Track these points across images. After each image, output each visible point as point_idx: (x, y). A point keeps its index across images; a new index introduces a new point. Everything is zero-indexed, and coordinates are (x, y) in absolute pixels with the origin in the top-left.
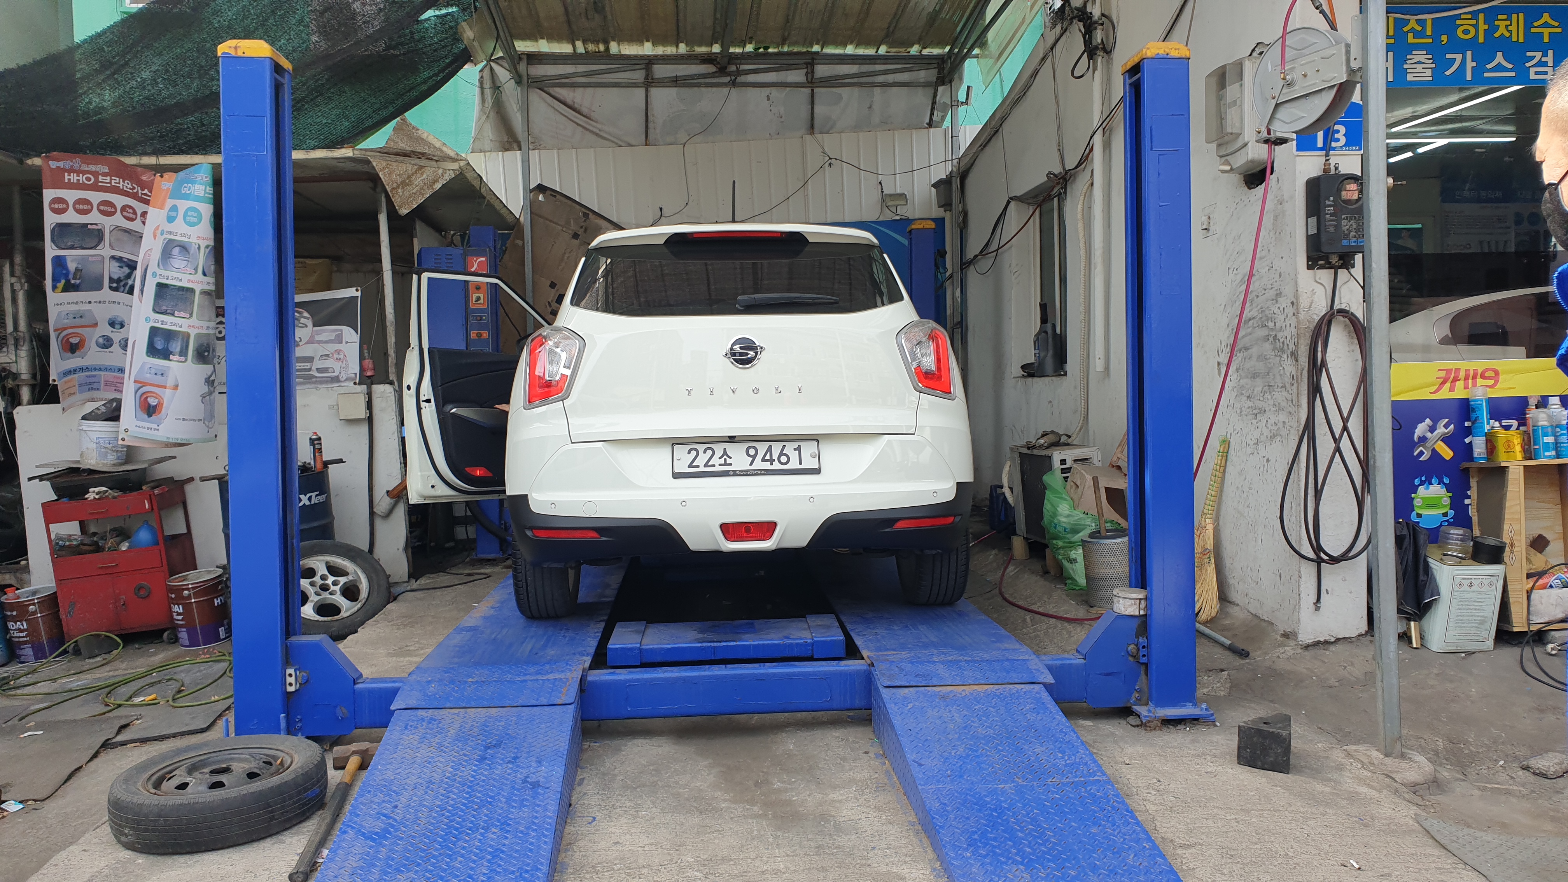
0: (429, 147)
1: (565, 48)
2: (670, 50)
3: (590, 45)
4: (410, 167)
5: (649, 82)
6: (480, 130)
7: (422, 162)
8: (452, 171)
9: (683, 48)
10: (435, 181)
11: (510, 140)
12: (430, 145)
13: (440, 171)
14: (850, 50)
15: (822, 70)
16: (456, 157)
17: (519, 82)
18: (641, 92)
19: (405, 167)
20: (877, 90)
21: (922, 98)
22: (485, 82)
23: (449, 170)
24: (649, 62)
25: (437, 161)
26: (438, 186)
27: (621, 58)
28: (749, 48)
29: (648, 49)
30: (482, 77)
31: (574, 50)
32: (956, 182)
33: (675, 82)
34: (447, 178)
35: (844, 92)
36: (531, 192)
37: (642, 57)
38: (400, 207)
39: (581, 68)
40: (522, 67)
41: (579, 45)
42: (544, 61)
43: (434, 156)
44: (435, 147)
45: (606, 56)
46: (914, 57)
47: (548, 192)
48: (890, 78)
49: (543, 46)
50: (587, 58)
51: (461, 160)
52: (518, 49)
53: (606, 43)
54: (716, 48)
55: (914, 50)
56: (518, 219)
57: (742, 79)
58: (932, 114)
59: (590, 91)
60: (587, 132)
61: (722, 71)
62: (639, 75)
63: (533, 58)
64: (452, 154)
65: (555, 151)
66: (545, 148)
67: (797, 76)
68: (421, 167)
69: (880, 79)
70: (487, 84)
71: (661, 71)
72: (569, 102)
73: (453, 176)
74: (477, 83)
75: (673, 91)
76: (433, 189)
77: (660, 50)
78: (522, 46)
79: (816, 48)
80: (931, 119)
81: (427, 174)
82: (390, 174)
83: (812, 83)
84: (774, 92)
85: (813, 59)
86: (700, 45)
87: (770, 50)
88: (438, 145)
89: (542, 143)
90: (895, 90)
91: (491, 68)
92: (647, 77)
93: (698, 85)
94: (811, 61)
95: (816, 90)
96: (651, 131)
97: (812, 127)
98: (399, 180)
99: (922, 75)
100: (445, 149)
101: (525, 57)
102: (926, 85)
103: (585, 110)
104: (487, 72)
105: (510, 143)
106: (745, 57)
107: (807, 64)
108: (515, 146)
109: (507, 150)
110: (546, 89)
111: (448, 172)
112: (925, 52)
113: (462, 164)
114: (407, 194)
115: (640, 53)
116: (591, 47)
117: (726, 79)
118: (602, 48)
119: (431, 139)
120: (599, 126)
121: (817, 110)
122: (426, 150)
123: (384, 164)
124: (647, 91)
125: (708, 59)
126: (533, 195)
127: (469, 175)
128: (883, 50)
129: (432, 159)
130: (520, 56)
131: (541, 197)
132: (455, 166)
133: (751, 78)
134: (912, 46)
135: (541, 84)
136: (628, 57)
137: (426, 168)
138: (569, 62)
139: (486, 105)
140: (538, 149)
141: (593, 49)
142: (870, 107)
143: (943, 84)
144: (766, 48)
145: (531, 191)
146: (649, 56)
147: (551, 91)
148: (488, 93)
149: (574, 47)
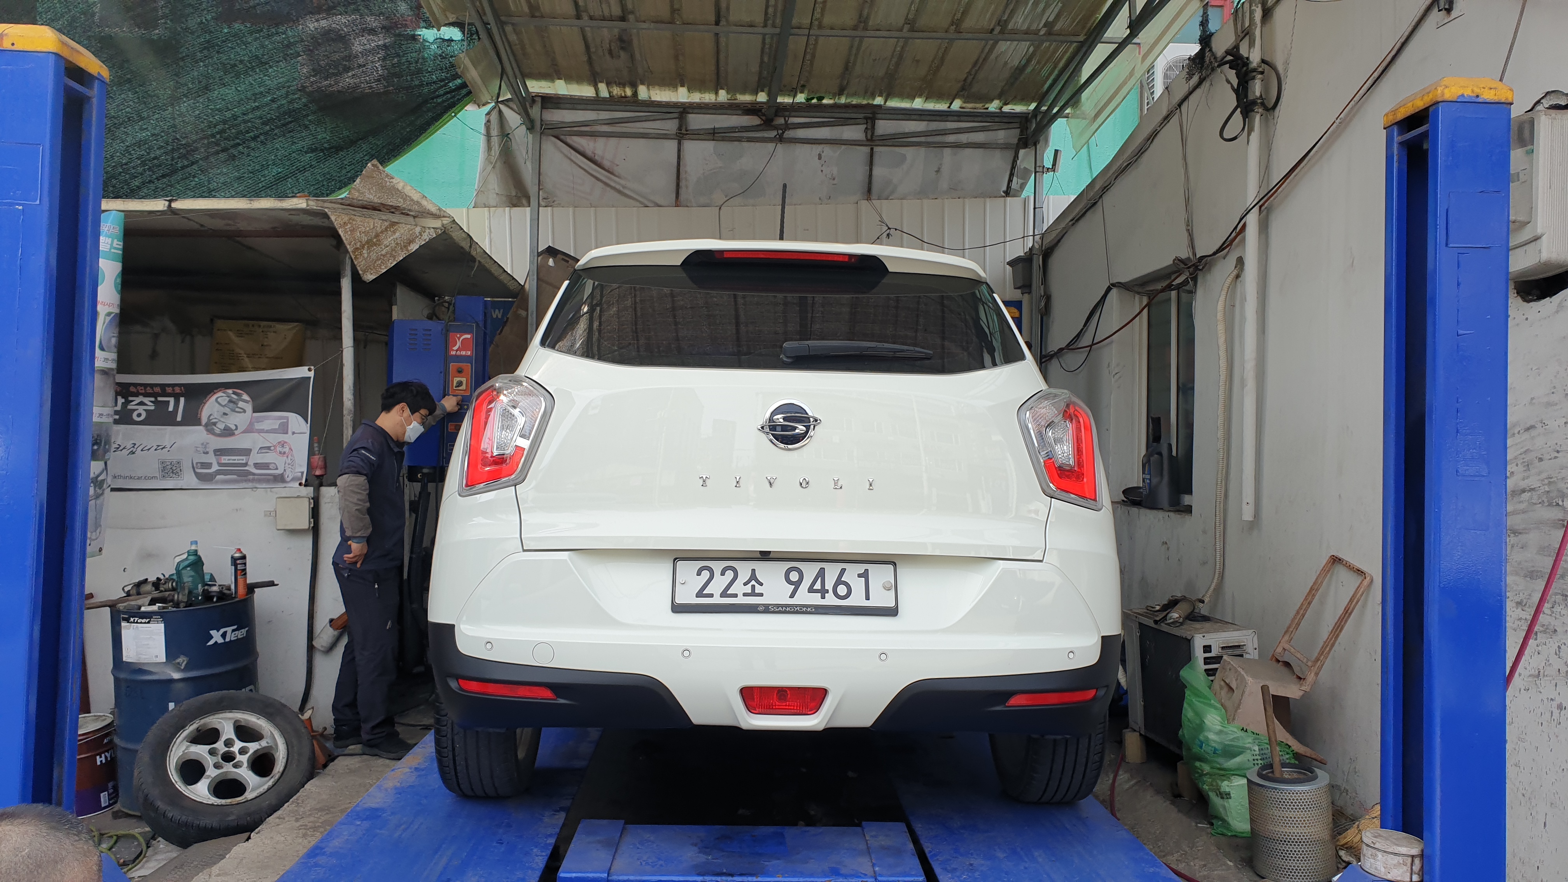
0: (405, 200)
1: (586, 91)
2: (708, 98)
3: (615, 88)
4: (378, 223)
5: (683, 134)
6: (484, 182)
7: (395, 218)
8: (432, 230)
9: (723, 96)
10: (411, 242)
11: (519, 195)
12: (405, 197)
13: (418, 229)
14: (918, 103)
15: (884, 127)
16: (438, 213)
17: (531, 128)
18: (672, 145)
19: (374, 223)
20: (947, 151)
21: (999, 162)
22: (492, 127)
23: (429, 228)
24: (683, 110)
25: (414, 217)
26: (414, 247)
27: (651, 105)
28: (801, 98)
29: (682, 95)
30: (489, 121)
31: (597, 93)
32: (1038, 261)
33: (713, 134)
34: (426, 237)
35: (909, 152)
36: (538, 256)
37: (675, 105)
38: (365, 271)
39: (605, 115)
40: (535, 111)
41: (602, 87)
42: (562, 106)
43: (409, 210)
44: (413, 200)
45: (634, 102)
46: (992, 115)
47: (560, 256)
48: (964, 138)
49: (560, 88)
50: (612, 103)
51: (444, 217)
52: (531, 90)
53: (634, 86)
54: (762, 97)
55: (993, 106)
56: (523, 287)
57: (790, 134)
58: (1010, 181)
59: (613, 141)
60: (608, 189)
61: (768, 123)
62: (671, 126)
63: (549, 101)
64: (433, 209)
65: (571, 209)
66: (559, 205)
67: (854, 132)
68: (393, 224)
69: (951, 138)
70: (495, 132)
71: (696, 121)
72: (589, 153)
73: (435, 235)
74: (483, 130)
75: (709, 146)
76: (407, 250)
77: (696, 97)
78: (536, 87)
79: (879, 101)
80: (1009, 187)
81: (403, 231)
82: (353, 231)
83: (872, 140)
84: (827, 150)
85: (874, 113)
86: (743, 92)
87: (825, 101)
88: (416, 197)
89: (555, 199)
90: (968, 151)
91: (500, 112)
92: (680, 128)
93: (739, 140)
94: (871, 115)
95: (876, 149)
96: (682, 191)
97: (869, 190)
98: (365, 239)
99: (1001, 136)
100: (424, 203)
101: (539, 100)
102: (1005, 147)
103: (606, 164)
104: (494, 116)
105: (519, 198)
106: (795, 109)
107: (866, 118)
108: (524, 202)
109: (515, 206)
110: (562, 137)
111: (427, 231)
112: (1006, 109)
113: (446, 221)
114: (374, 256)
115: (674, 100)
116: (617, 91)
117: (773, 134)
118: (629, 92)
119: (408, 190)
120: (622, 182)
121: (877, 171)
122: (400, 203)
123: (346, 219)
124: (679, 144)
125: (752, 110)
126: (542, 259)
127: (456, 235)
128: (957, 105)
129: (408, 215)
130: (533, 99)
131: (551, 262)
132: (437, 224)
133: (801, 133)
134: (992, 101)
135: (557, 132)
136: (659, 104)
137: (400, 225)
138: (589, 107)
139: (493, 153)
140: (551, 206)
141: (619, 93)
142: (938, 171)
143: (1025, 146)
144: (820, 99)
145: (539, 254)
146: (683, 104)
147: (569, 139)
148: (495, 141)
149: (597, 90)
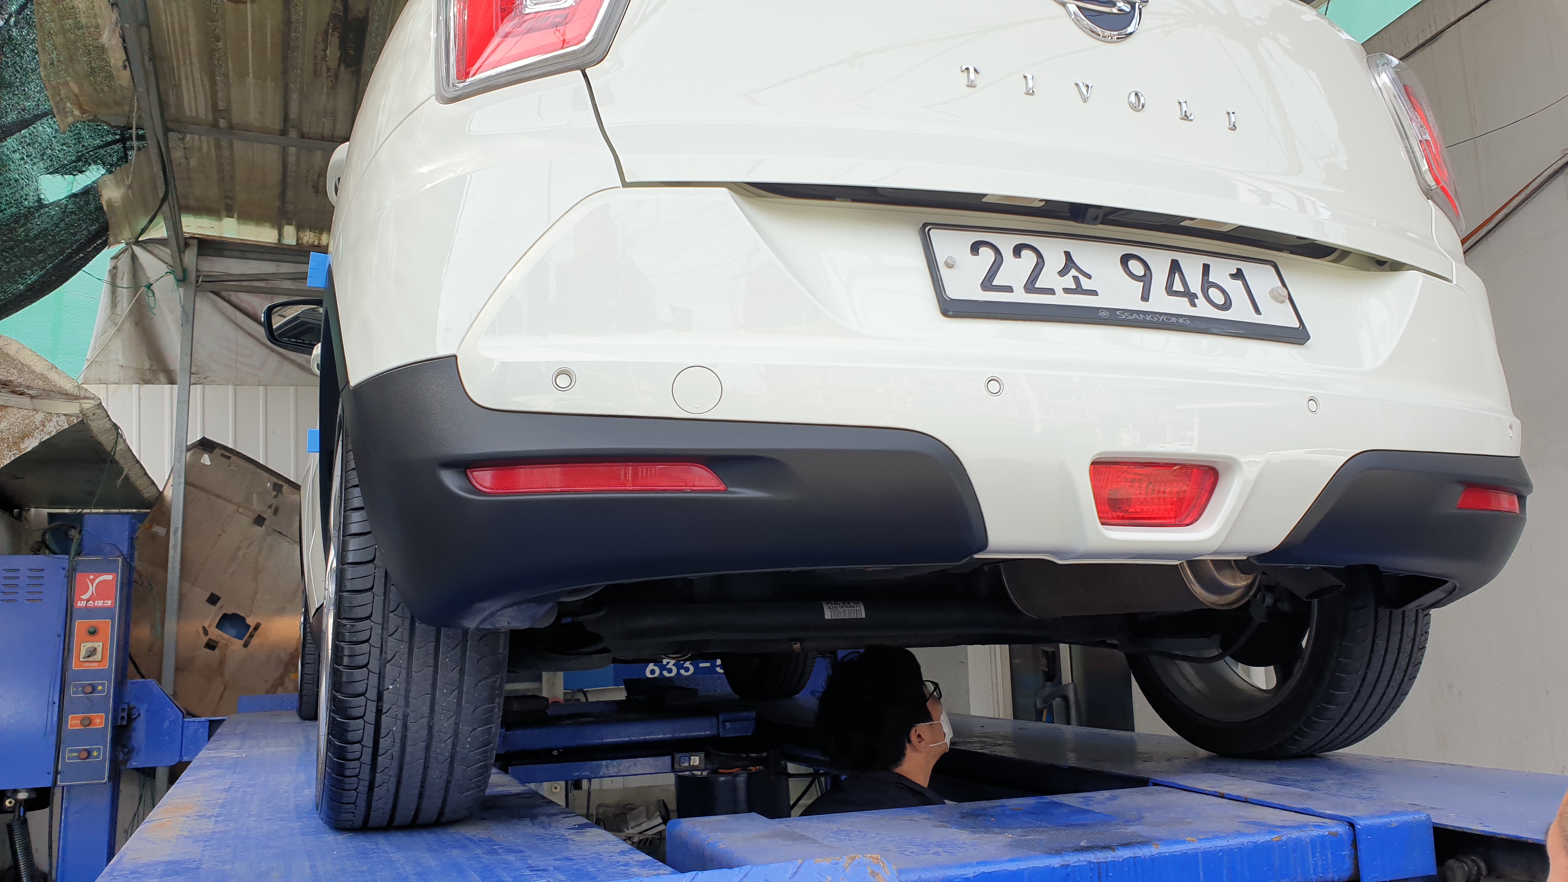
0: (20, 371)
1: (266, 235)
3: (307, 233)
6: (104, 349)
7: (1, 399)
8: (63, 418)
10: (24, 436)
11: (155, 368)
12: (22, 367)
13: (39, 417)
16: (76, 392)
17: (182, 279)
22: (119, 276)
23: (58, 415)
25: (32, 397)
26: (30, 445)
30: (115, 268)
31: (279, 240)
34: (51, 429)
36: (188, 450)
40: (190, 257)
41: (290, 231)
42: (227, 253)
43: (28, 387)
44: (33, 372)
47: (217, 451)
49: (229, 228)
50: (300, 252)
51: (87, 398)
52: (185, 230)
56: (161, 493)
60: (287, 363)
63: (209, 246)
64: (68, 387)
65: (231, 388)
66: (213, 382)
70: (124, 281)
73: (66, 426)
74: (106, 277)
76: (19, 450)
78: (193, 225)
81: (13, 419)
88: (39, 368)
89: (208, 374)
91: (134, 257)
100: (53, 376)
101: (195, 242)
104: (125, 259)
105: (154, 373)
108: (162, 377)
109: (147, 382)
110: (224, 294)
111: (55, 419)
113: (87, 405)
116: (309, 237)
119: (27, 358)
122: (13, 376)
126: (192, 454)
127: (96, 426)
129: (22, 394)
130: (190, 241)
131: (206, 459)
132: (73, 408)
135: (217, 286)
137: (9, 410)
138: (266, 256)
139: (119, 312)
140: (201, 384)
141: (310, 242)
145: (189, 449)
147: (234, 297)
148: (124, 295)
149: (280, 235)
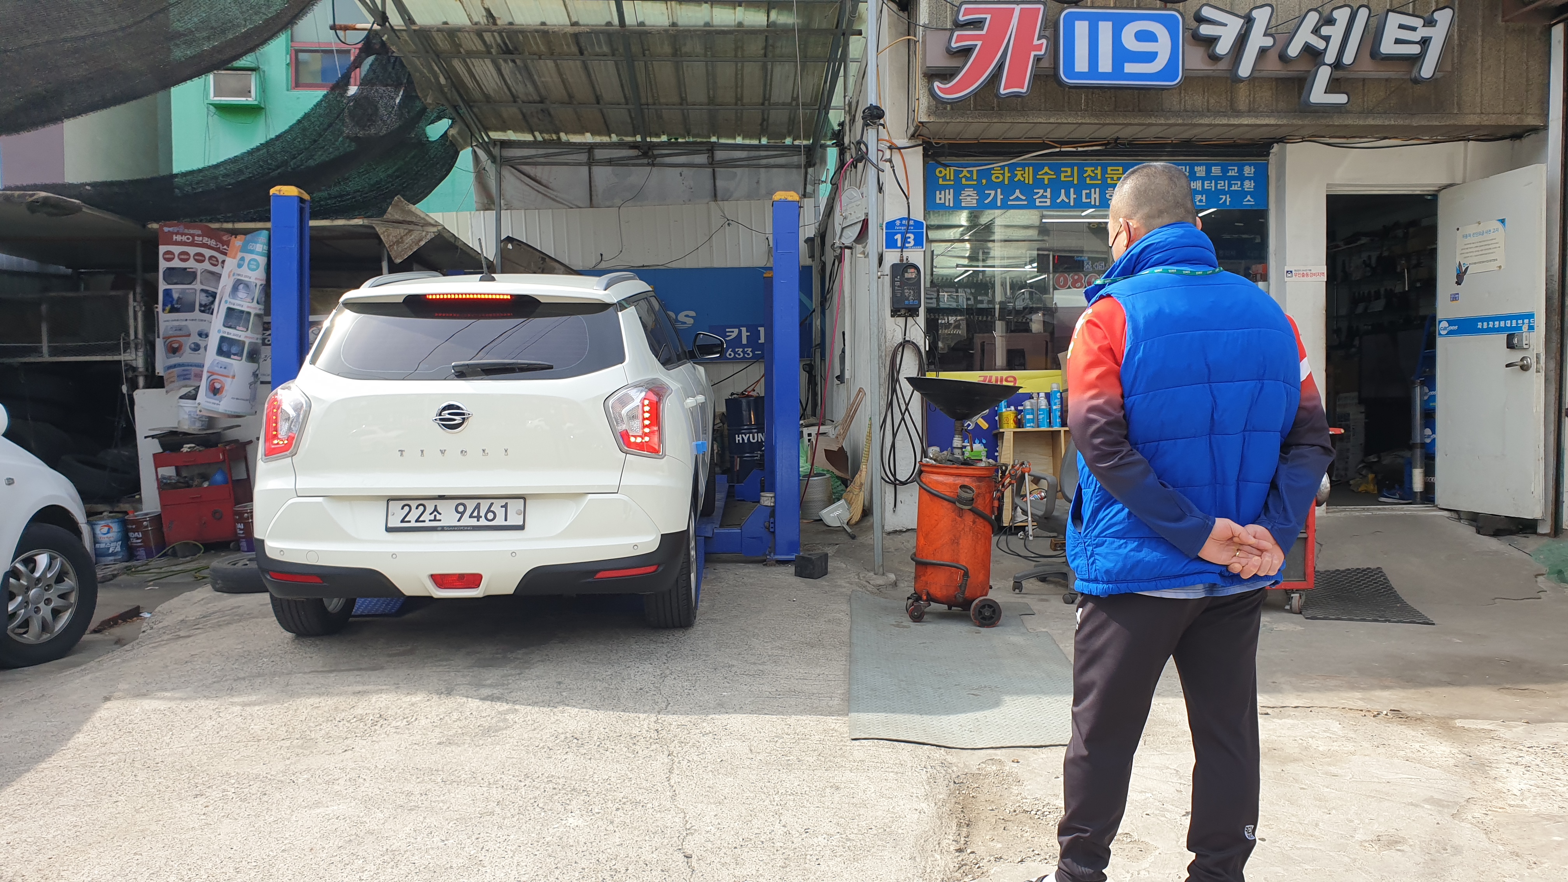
0: (418, 218)
1: (528, 137)
2: (605, 139)
3: (545, 135)
4: (402, 231)
5: (591, 162)
7: (411, 227)
8: (432, 233)
9: (614, 138)
10: (421, 240)
11: (488, 203)
12: (417, 216)
13: (424, 233)
14: (739, 140)
15: (720, 155)
16: (437, 224)
17: (494, 160)
18: (585, 169)
19: (400, 231)
20: (763, 170)
21: (796, 176)
22: (473, 163)
23: (430, 232)
24: (590, 148)
25: (422, 226)
26: (422, 243)
27: (569, 144)
28: (664, 138)
29: (588, 138)
30: (470, 160)
31: (534, 138)
32: (818, 241)
33: (610, 162)
34: (429, 237)
35: (739, 171)
37: (585, 144)
38: (396, 258)
39: (541, 151)
40: (496, 151)
41: (537, 134)
42: (513, 146)
43: (420, 223)
45: (559, 143)
46: (788, 146)
47: (515, 242)
48: (772, 161)
49: (511, 135)
50: (545, 144)
51: (439, 226)
52: (492, 138)
53: (557, 133)
54: (639, 138)
55: (788, 141)
56: (492, 262)
57: (659, 160)
58: (805, 188)
59: (547, 168)
60: (546, 198)
61: (645, 155)
62: (583, 157)
63: (504, 144)
64: (432, 222)
65: (523, 211)
66: (515, 209)
67: (702, 159)
68: (410, 231)
69: (764, 162)
70: (475, 165)
71: (599, 154)
72: (532, 175)
73: (434, 236)
75: (609, 169)
76: (419, 245)
77: (598, 139)
78: (495, 135)
79: (714, 139)
80: (805, 191)
81: (415, 235)
82: (388, 236)
83: (712, 164)
84: (685, 170)
86: (626, 136)
87: (680, 140)
88: (422, 216)
89: (510, 204)
90: (775, 170)
91: (474, 151)
92: (589, 159)
93: (627, 165)
94: (711, 148)
95: (716, 169)
96: (594, 198)
97: (715, 195)
98: (395, 240)
99: (795, 159)
100: (427, 218)
101: (498, 143)
102: (798, 167)
103: (544, 182)
104: (472, 154)
105: (488, 205)
106: (661, 145)
107: (708, 150)
108: (492, 207)
109: (485, 209)
110: (514, 166)
111: (429, 234)
112: (797, 143)
113: (440, 228)
114: (400, 249)
115: (584, 141)
116: (547, 136)
117: (645, 161)
118: (554, 137)
119: (418, 212)
120: (555, 193)
121: (719, 183)
122: (414, 219)
123: (384, 229)
124: (590, 169)
125: (634, 146)
126: (503, 244)
127: (446, 235)
128: (764, 141)
129: (419, 225)
130: (495, 142)
131: (510, 246)
132: (435, 229)
133: (668, 160)
134: (785, 139)
135: (512, 163)
136: (575, 143)
137: (414, 231)
138: (531, 146)
140: (508, 209)
141: (549, 138)
142: (758, 182)
143: (810, 167)
144: (676, 139)
145: (502, 241)
146: (590, 143)
147: (519, 167)
149: (534, 136)
